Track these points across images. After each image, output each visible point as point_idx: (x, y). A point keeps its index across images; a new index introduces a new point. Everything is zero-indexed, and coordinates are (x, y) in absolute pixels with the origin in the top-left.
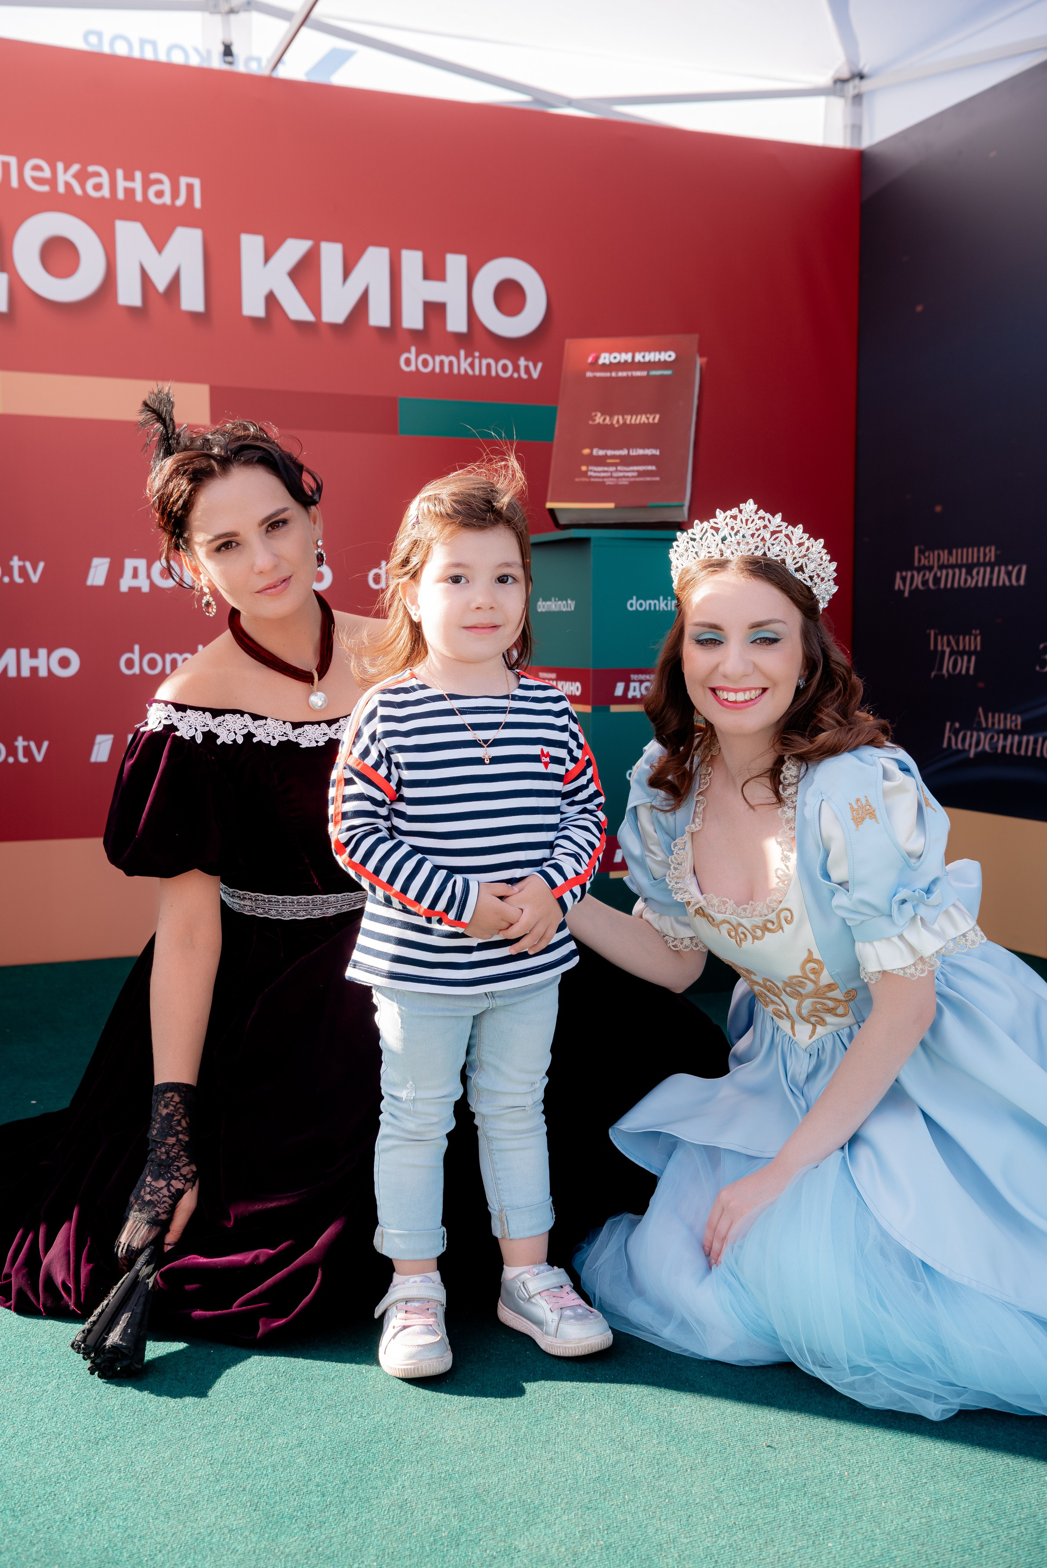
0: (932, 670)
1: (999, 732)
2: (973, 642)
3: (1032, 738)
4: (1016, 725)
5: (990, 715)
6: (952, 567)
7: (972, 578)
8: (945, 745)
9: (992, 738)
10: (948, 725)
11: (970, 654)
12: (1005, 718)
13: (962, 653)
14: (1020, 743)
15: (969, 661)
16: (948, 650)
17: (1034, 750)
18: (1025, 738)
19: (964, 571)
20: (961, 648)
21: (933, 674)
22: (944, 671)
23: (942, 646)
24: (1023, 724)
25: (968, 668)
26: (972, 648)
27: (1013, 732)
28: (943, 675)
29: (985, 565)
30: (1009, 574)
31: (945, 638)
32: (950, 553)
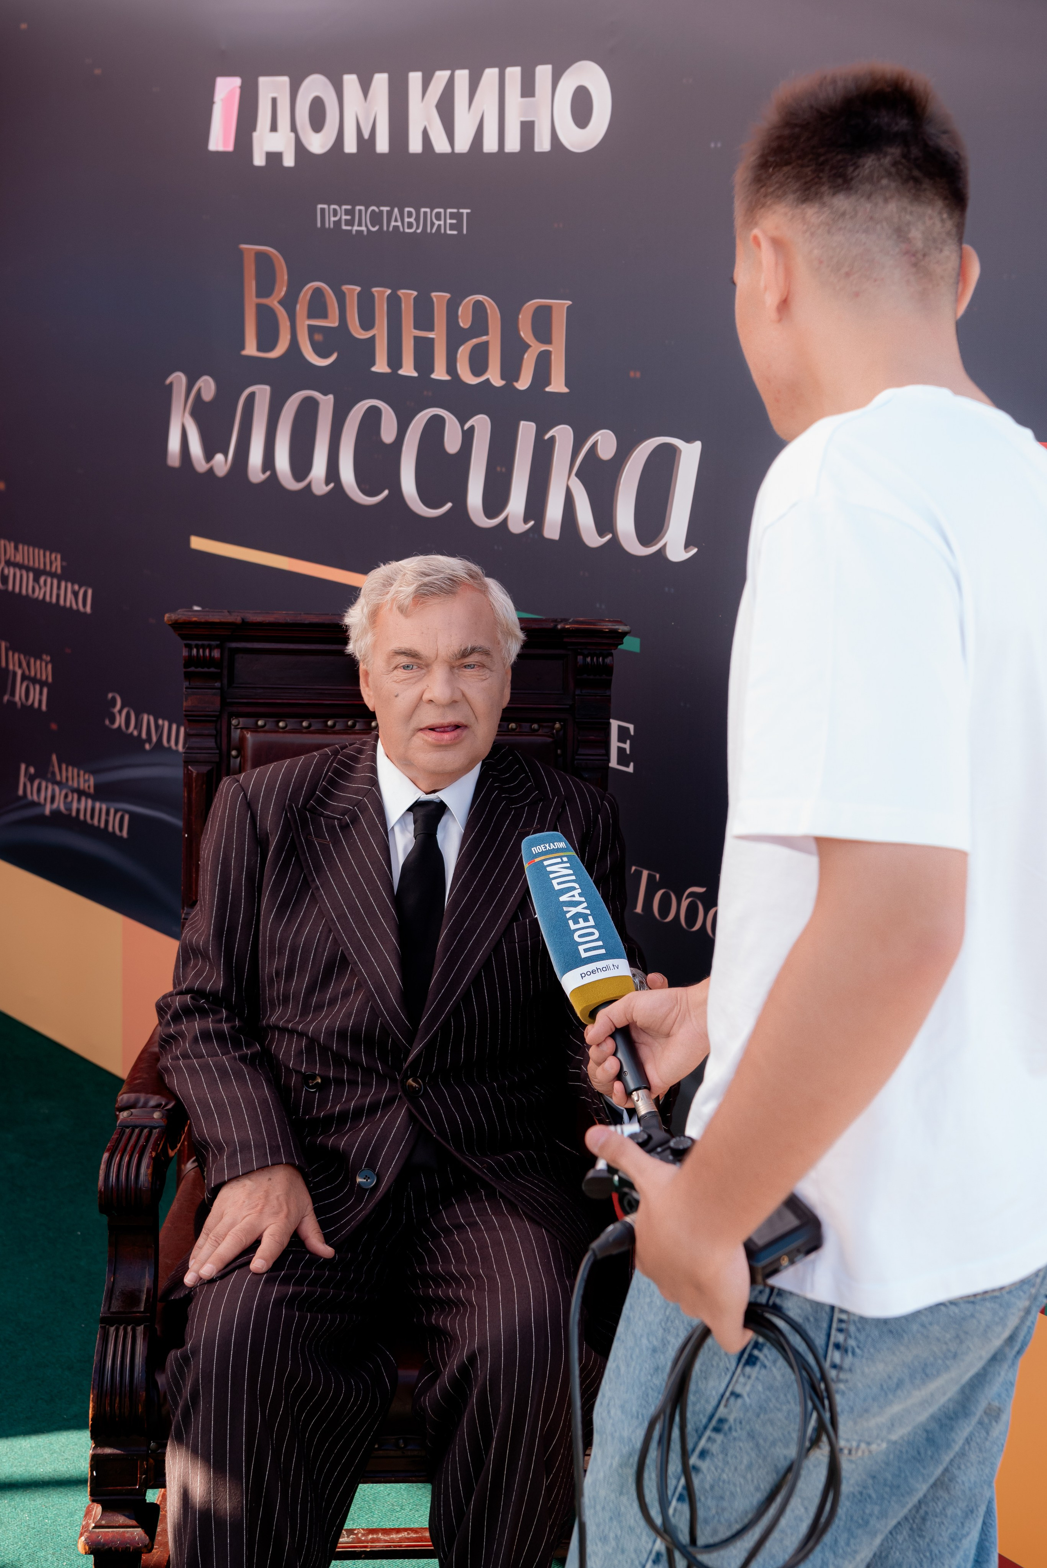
0: (4, 693)
1: (74, 791)
2: (43, 669)
3: (104, 807)
4: (89, 787)
5: (64, 766)
6: (21, 566)
7: (40, 588)
8: (21, 792)
9: (66, 796)
10: (23, 767)
11: (43, 684)
12: (78, 775)
13: (34, 680)
14: (93, 810)
15: (41, 693)
16: (19, 673)
17: (107, 822)
18: (97, 805)
19: (31, 575)
20: (33, 674)
21: (6, 698)
22: (17, 698)
23: (14, 665)
24: (96, 786)
25: (40, 701)
26: (44, 678)
27: (88, 795)
28: (15, 704)
29: (53, 575)
30: (76, 594)
31: (16, 656)
32: (16, 548)
